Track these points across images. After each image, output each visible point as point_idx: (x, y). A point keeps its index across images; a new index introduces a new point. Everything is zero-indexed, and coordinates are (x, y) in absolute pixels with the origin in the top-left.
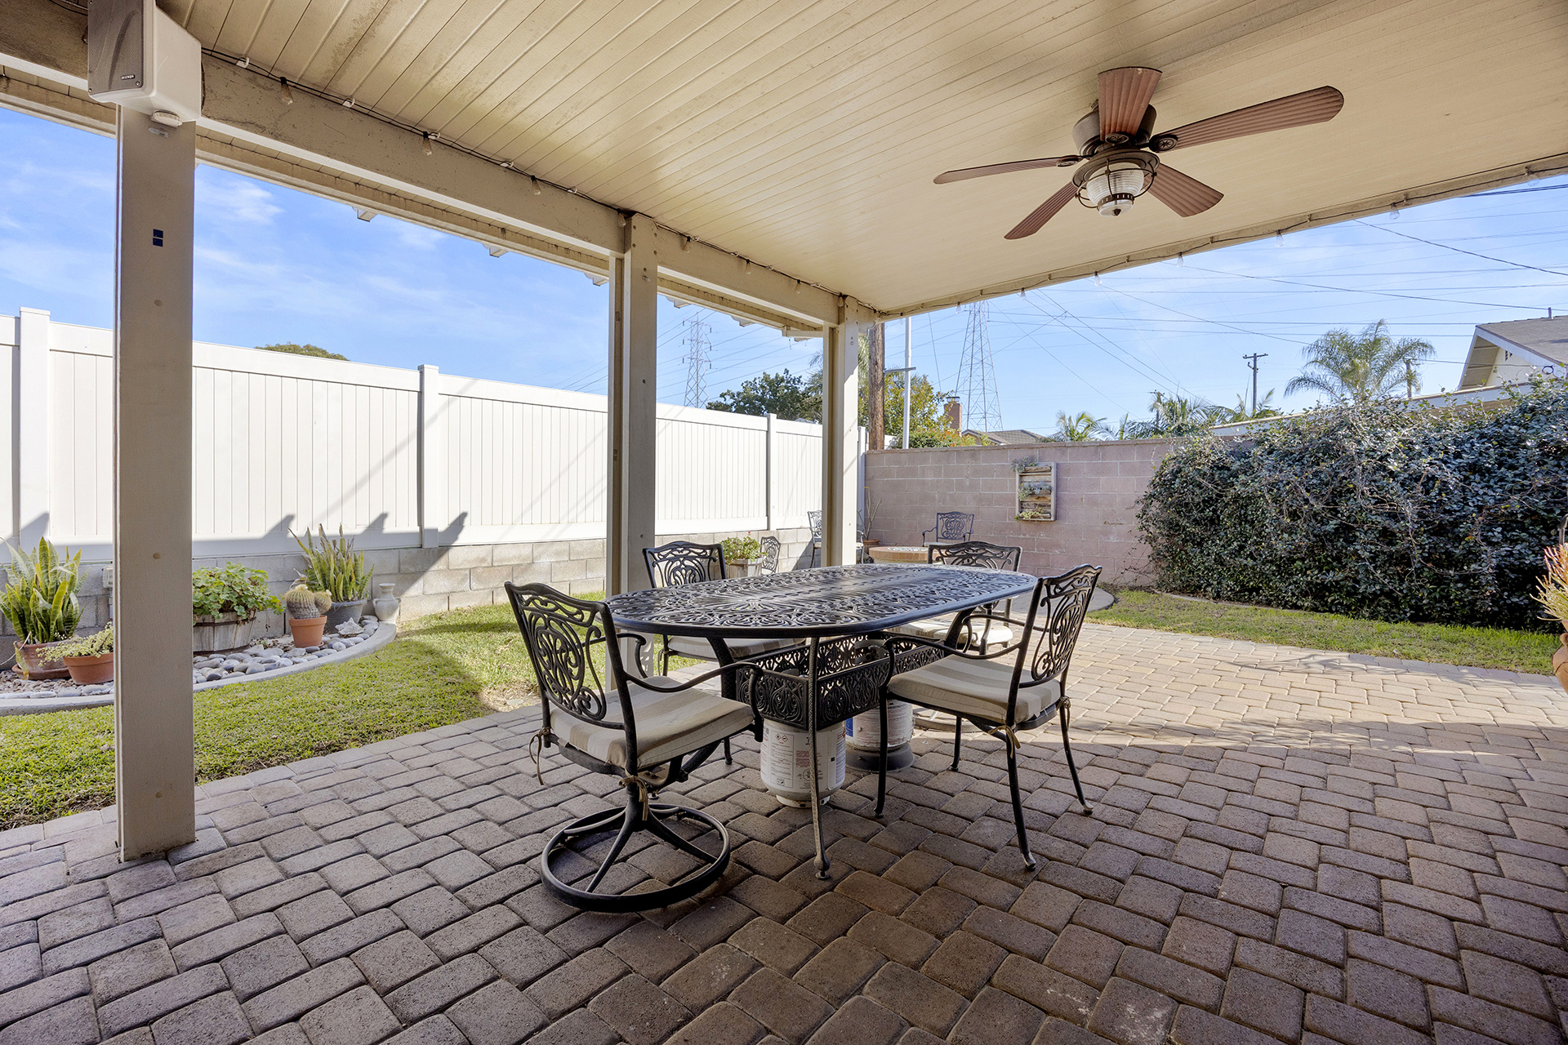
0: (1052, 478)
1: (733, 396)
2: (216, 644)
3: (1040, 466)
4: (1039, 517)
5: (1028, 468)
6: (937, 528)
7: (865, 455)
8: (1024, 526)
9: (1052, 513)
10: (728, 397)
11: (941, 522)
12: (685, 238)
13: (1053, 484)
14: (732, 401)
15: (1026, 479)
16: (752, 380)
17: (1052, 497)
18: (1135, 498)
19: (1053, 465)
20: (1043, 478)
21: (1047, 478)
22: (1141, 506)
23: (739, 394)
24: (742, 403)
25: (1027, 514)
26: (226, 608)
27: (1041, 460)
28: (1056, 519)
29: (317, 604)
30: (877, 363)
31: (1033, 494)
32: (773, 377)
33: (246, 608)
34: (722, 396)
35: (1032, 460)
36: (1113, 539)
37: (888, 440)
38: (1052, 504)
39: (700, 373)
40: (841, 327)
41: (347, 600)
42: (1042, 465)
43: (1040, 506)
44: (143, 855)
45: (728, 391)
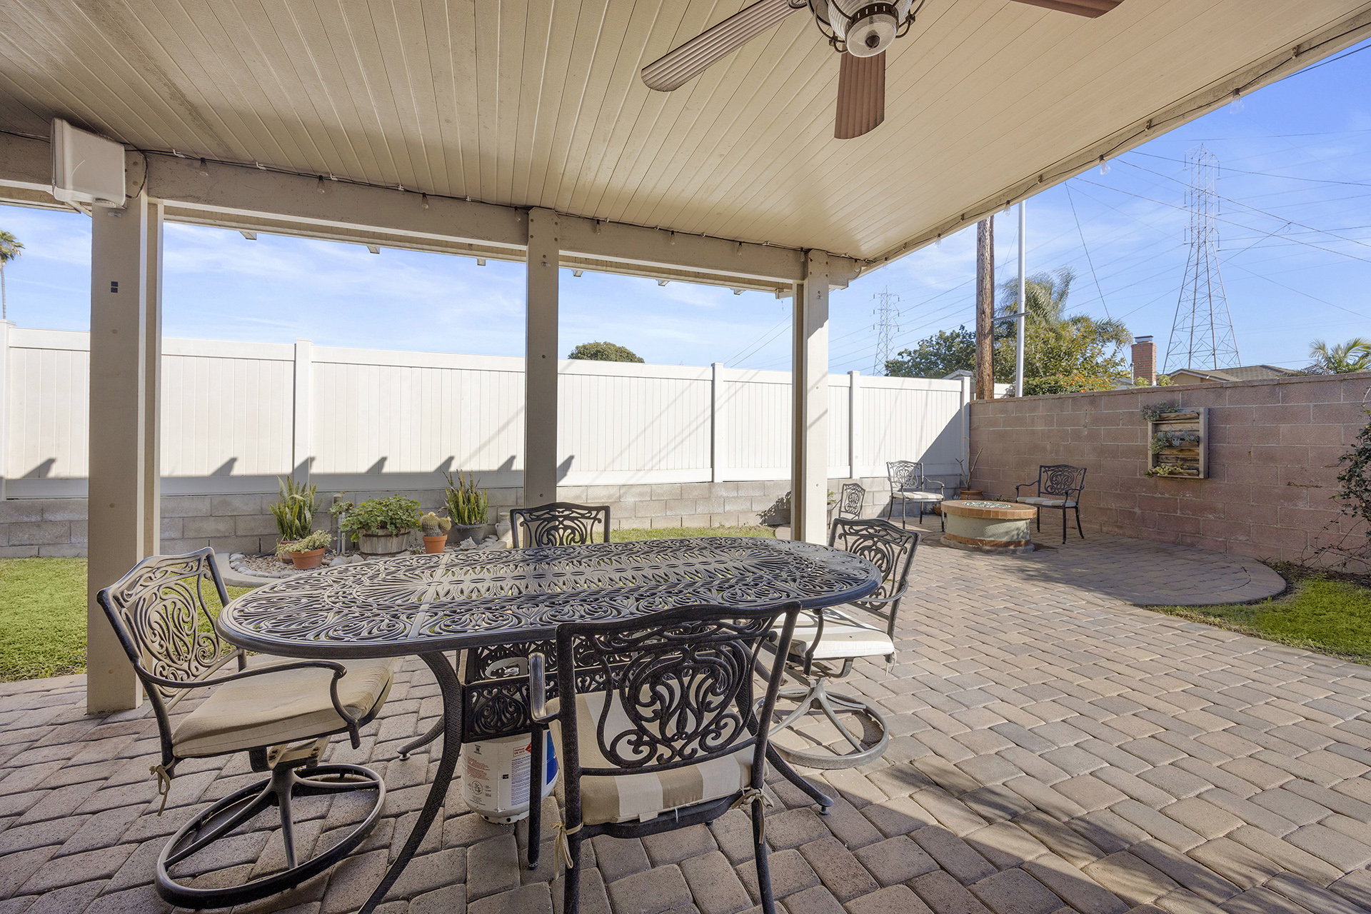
0: (1201, 427)
1: (910, 354)
2: (380, 549)
3: (1183, 412)
4: (1181, 473)
5: (1164, 415)
6: (1039, 481)
7: (970, 406)
8: (1161, 483)
9: (1201, 469)
10: (904, 355)
11: (1044, 476)
12: (596, 222)
13: (1202, 434)
14: (909, 358)
15: (1165, 428)
16: (928, 339)
17: (1201, 450)
18: (1341, 453)
19: (1201, 410)
20: (1188, 426)
21: (1195, 426)
22: (1348, 463)
23: (915, 351)
24: (918, 360)
25: (1163, 470)
26: (383, 526)
27: (1185, 404)
28: (1208, 475)
29: (440, 526)
30: (984, 312)
31: (1171, 446)
32: (948, 334)
33: (396, 527)
34: (900, 354)
35: (1172, 406)
36: (1302, 505)
37: (1000, 390)
38: (1201, 458)
39: (889, 337)
40: (806, 282)
41: (471, 524)
42: (1188, 411)
43: (1185, 460)
44: (99, 712)
45: (906, 350)
